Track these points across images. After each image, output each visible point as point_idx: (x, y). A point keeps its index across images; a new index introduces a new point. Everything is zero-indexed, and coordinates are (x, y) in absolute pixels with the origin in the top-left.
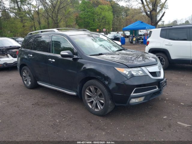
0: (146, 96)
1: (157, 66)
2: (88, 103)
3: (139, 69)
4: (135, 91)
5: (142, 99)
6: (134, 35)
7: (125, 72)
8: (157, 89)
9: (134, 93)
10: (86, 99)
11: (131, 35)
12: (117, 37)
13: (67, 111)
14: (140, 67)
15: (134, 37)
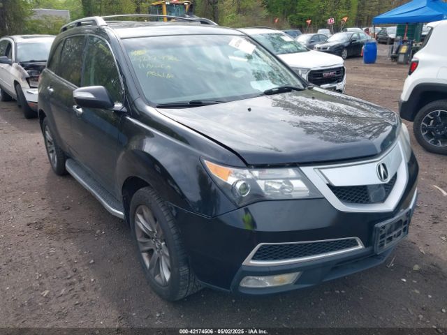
0: (305, 270)
1: (376, 165)
2: (143, 252)
3: (291, 172)
4: (259, 250)
5: (288, 279)
6: (406, 38)
7: (231, 180)
8: (360, 246)
9: (253, 259)
10: (138, 239)
11: (399, 37)
12: (357, 41)
13: (92, 261)
14: (294, 165)
15: (404, 42)
